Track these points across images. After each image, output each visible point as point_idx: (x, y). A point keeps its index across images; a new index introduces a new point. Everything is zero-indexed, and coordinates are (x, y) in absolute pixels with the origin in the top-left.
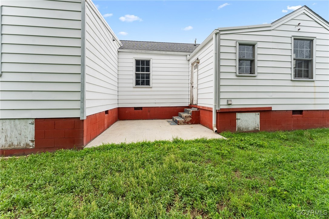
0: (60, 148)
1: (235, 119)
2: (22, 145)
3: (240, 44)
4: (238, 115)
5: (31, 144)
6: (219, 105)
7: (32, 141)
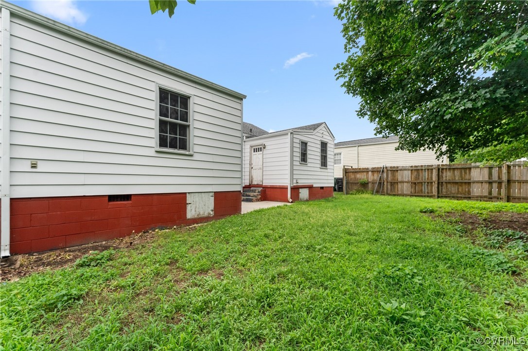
0: (230, 215)
1: (299, 193)
2: (206, 214)
3: (302, 142)
4: (301, 190)
5: (212, 213)
6: (293, 183)
7: (212, 210)
